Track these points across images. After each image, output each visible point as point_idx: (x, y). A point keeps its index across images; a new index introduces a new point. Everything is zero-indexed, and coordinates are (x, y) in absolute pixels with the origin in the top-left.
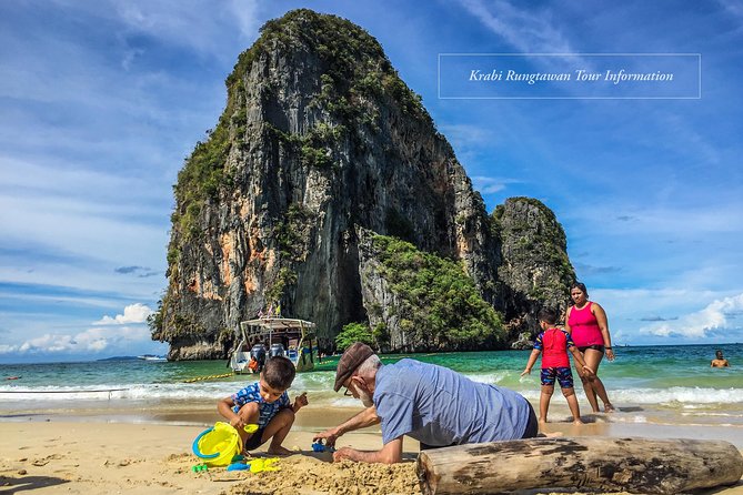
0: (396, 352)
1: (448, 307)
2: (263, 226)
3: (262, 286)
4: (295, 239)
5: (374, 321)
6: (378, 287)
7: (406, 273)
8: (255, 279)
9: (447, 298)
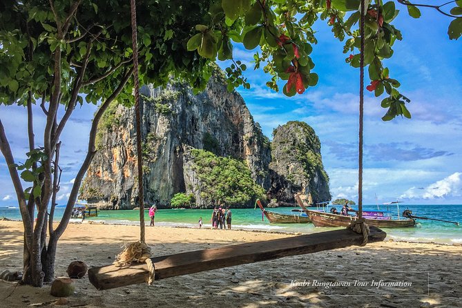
0: (198, 208)
1: (226, 186)
2: (134, 144)
3: (133, 174)
4: (150, 151)
5: (189, 192)
6: (191, 176)
7: (206, 169)
8: (129, 171)
9: (226, 182)
